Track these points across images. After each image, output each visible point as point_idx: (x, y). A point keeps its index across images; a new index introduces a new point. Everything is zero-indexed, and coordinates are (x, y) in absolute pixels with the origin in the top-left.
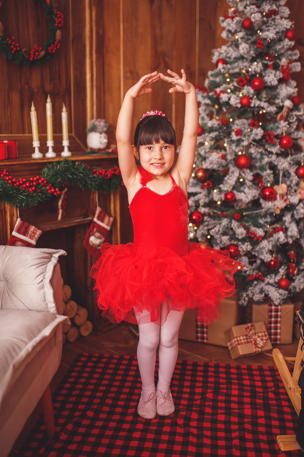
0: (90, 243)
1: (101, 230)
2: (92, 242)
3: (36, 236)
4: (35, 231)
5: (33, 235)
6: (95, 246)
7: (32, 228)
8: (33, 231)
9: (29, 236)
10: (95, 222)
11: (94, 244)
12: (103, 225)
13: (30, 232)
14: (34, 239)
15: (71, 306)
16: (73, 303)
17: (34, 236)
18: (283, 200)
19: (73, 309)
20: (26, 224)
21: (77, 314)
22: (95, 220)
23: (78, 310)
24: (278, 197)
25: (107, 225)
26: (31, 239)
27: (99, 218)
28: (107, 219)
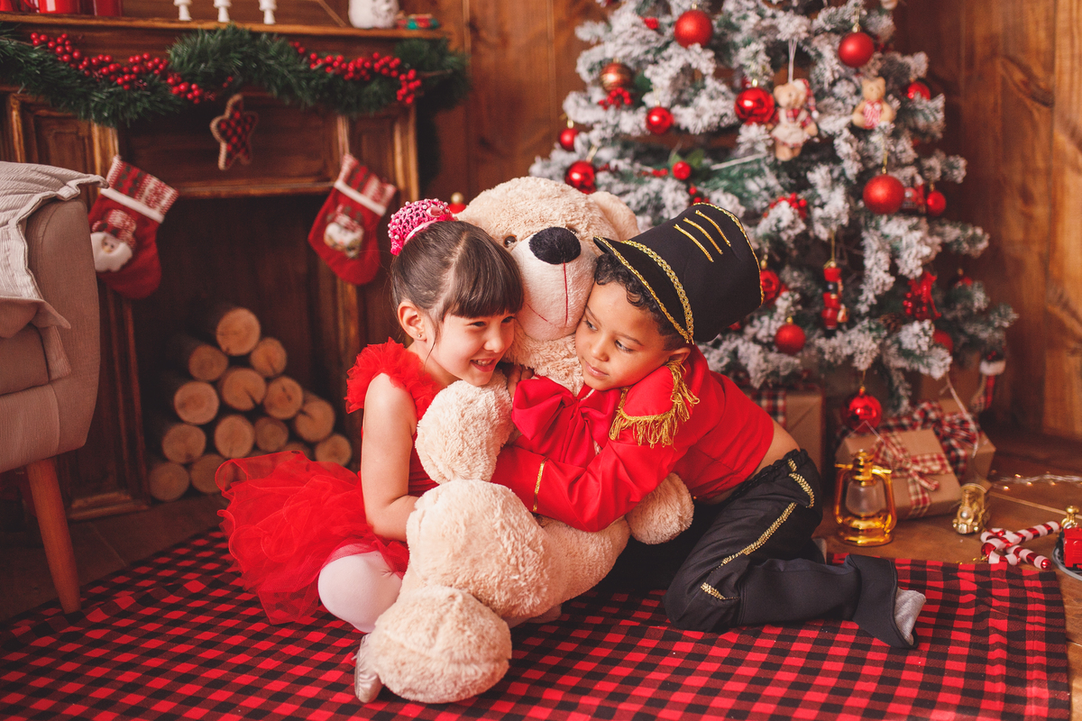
0: (327, 240)
1: (355, 210)
2: (331, 238)
3: (164, 202)
4: (160, 190)
5: (155, 198)
6: (339, 248)
7: (152, 183)
8: (156, 188)
9: (143, 199)
10: (338, 192)
11: (336, 244)
12: (364, 200)
13: (147, 192)
14: (158, 208)
15: (284, 390)
16: (288, 382)
17: (158, 201)
18: (798, 124)
19: (290, 398)
20: (136, 171)
21: (302, 412)
22: (340, 184)
23: (305, 402)
24: (782, 114)
25: (375, 200)
26: (149, 206)
27: (349, 181)
28: (374, 185)
